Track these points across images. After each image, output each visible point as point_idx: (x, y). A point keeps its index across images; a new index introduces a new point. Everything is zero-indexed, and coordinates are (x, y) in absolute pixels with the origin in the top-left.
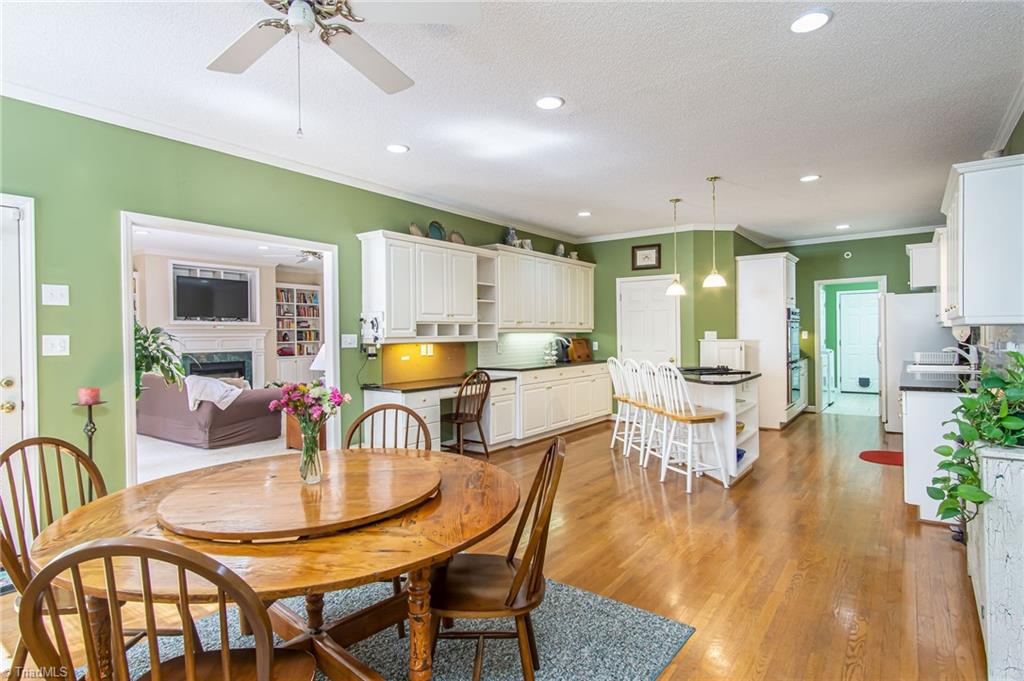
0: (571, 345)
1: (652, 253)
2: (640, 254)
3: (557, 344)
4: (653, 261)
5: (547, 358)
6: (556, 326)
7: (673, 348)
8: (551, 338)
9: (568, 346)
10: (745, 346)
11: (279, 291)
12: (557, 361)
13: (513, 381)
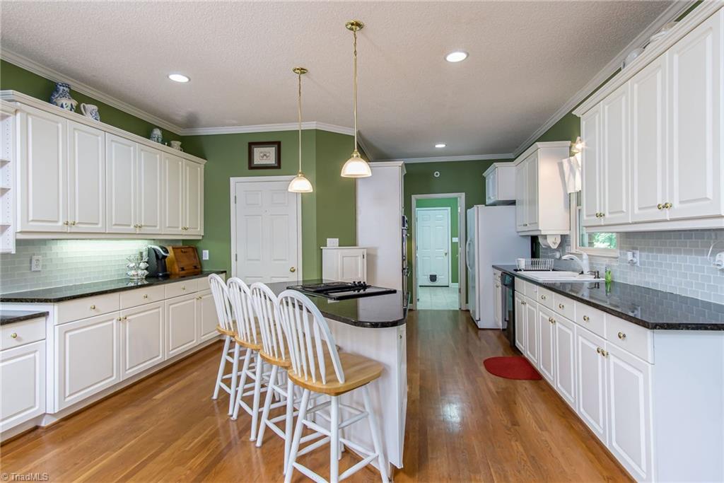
0: (171, 254)
1: (272, 151)
2: (258, 152)
3: (149, 255)
4: (272, 160)
5: (133, 272)
6: (144, 230)
7: (293, 256)
8: (142, 246)
9: (165, 257)
10: (367, 254)
12: (147, 277)
13: (44, 319)
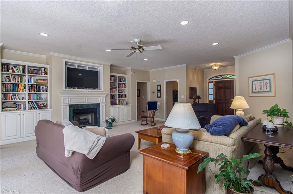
11: (112, 76)
